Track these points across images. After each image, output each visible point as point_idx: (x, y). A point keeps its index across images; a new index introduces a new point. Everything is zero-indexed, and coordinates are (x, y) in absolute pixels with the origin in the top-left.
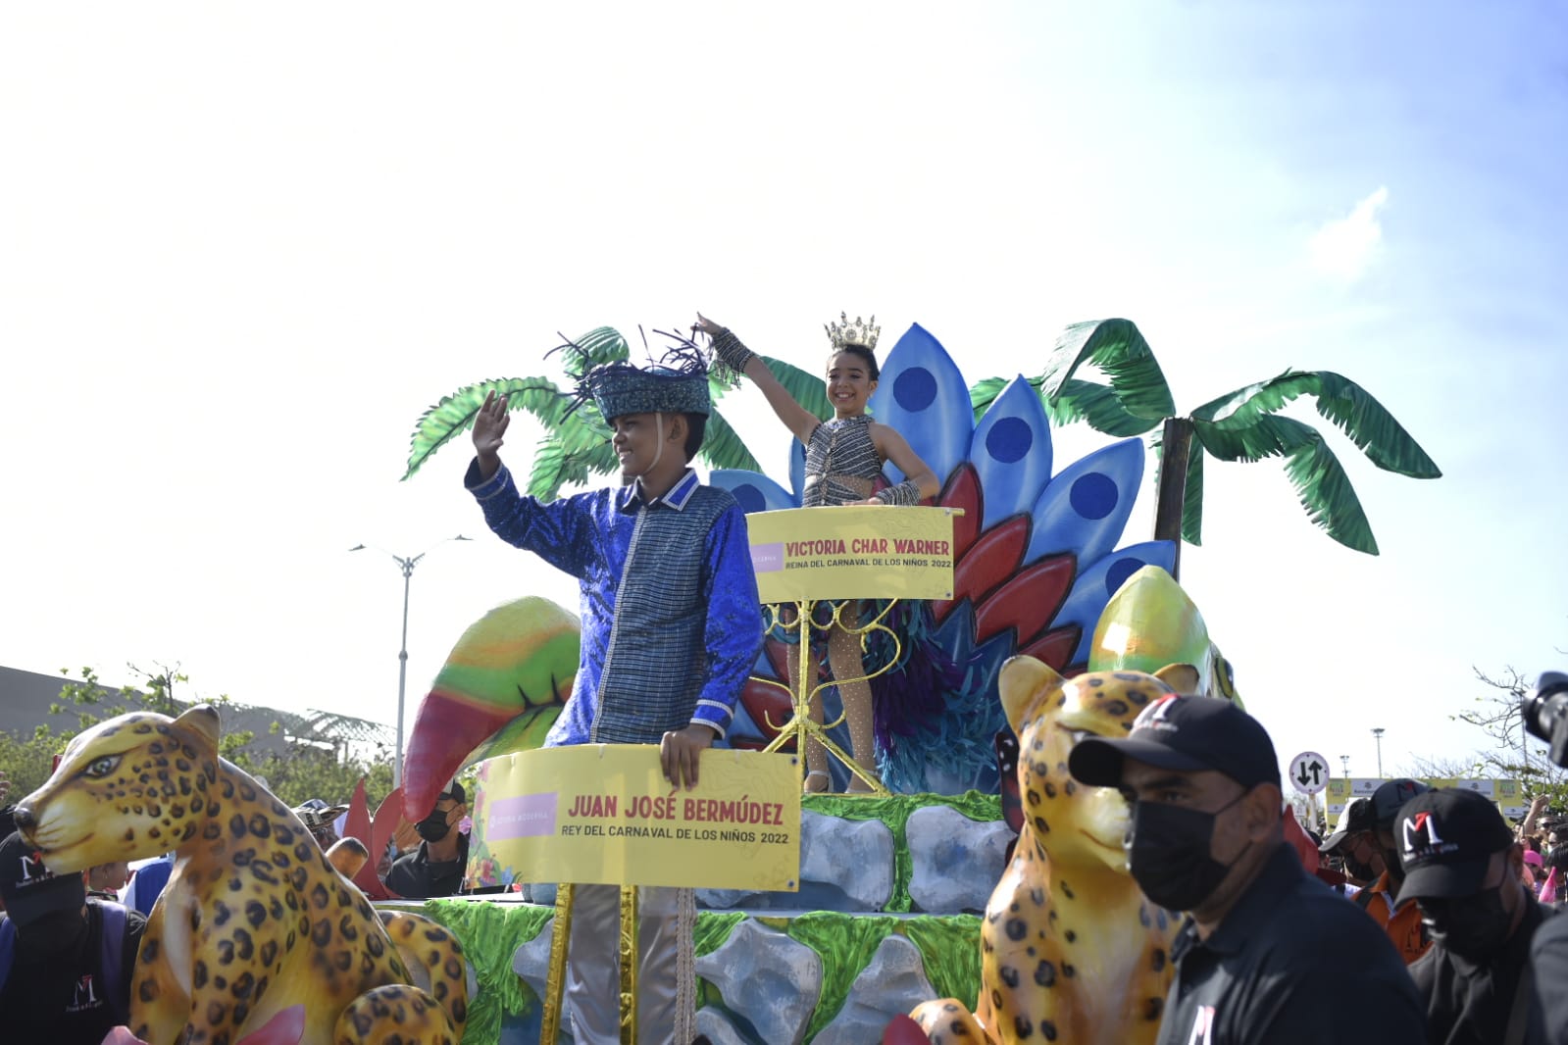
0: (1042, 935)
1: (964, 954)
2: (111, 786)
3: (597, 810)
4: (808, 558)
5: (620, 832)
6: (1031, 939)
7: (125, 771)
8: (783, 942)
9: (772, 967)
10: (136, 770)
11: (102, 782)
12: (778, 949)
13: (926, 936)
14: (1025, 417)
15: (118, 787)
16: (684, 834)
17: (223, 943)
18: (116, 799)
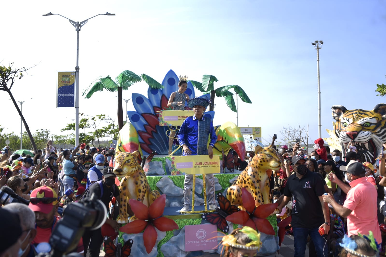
0: (257, 177)
1: (223, 179)
2: (130, 164)
3: (199, 164)
4: (182, 119)
5: (203, 167)
6: (256, 177)
7: (131, 162)
8: (199, 179)
9: (198, 183)
10: (133, 162)
11: (128, 164)
12: (198, 180)
13: (218, 177)
14: (191, 88)
15: (131, 165)
16: (210, 166)
17: (143, 186)
18: (131, 166)
